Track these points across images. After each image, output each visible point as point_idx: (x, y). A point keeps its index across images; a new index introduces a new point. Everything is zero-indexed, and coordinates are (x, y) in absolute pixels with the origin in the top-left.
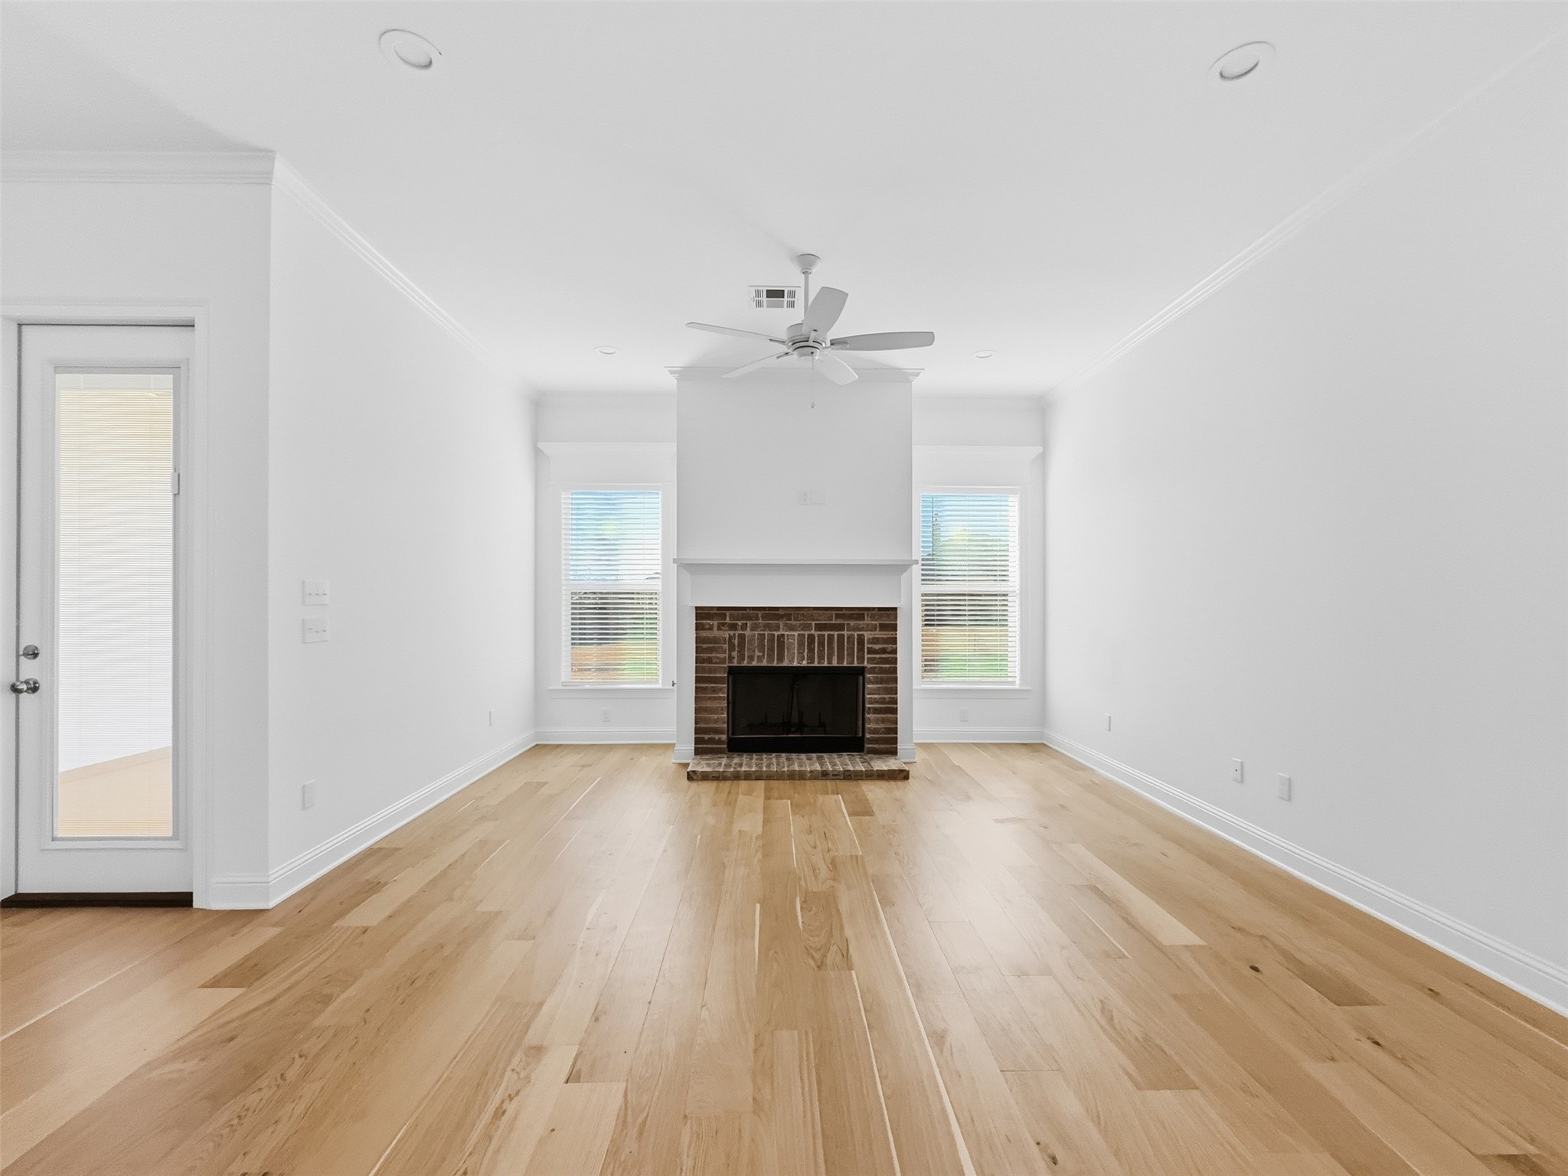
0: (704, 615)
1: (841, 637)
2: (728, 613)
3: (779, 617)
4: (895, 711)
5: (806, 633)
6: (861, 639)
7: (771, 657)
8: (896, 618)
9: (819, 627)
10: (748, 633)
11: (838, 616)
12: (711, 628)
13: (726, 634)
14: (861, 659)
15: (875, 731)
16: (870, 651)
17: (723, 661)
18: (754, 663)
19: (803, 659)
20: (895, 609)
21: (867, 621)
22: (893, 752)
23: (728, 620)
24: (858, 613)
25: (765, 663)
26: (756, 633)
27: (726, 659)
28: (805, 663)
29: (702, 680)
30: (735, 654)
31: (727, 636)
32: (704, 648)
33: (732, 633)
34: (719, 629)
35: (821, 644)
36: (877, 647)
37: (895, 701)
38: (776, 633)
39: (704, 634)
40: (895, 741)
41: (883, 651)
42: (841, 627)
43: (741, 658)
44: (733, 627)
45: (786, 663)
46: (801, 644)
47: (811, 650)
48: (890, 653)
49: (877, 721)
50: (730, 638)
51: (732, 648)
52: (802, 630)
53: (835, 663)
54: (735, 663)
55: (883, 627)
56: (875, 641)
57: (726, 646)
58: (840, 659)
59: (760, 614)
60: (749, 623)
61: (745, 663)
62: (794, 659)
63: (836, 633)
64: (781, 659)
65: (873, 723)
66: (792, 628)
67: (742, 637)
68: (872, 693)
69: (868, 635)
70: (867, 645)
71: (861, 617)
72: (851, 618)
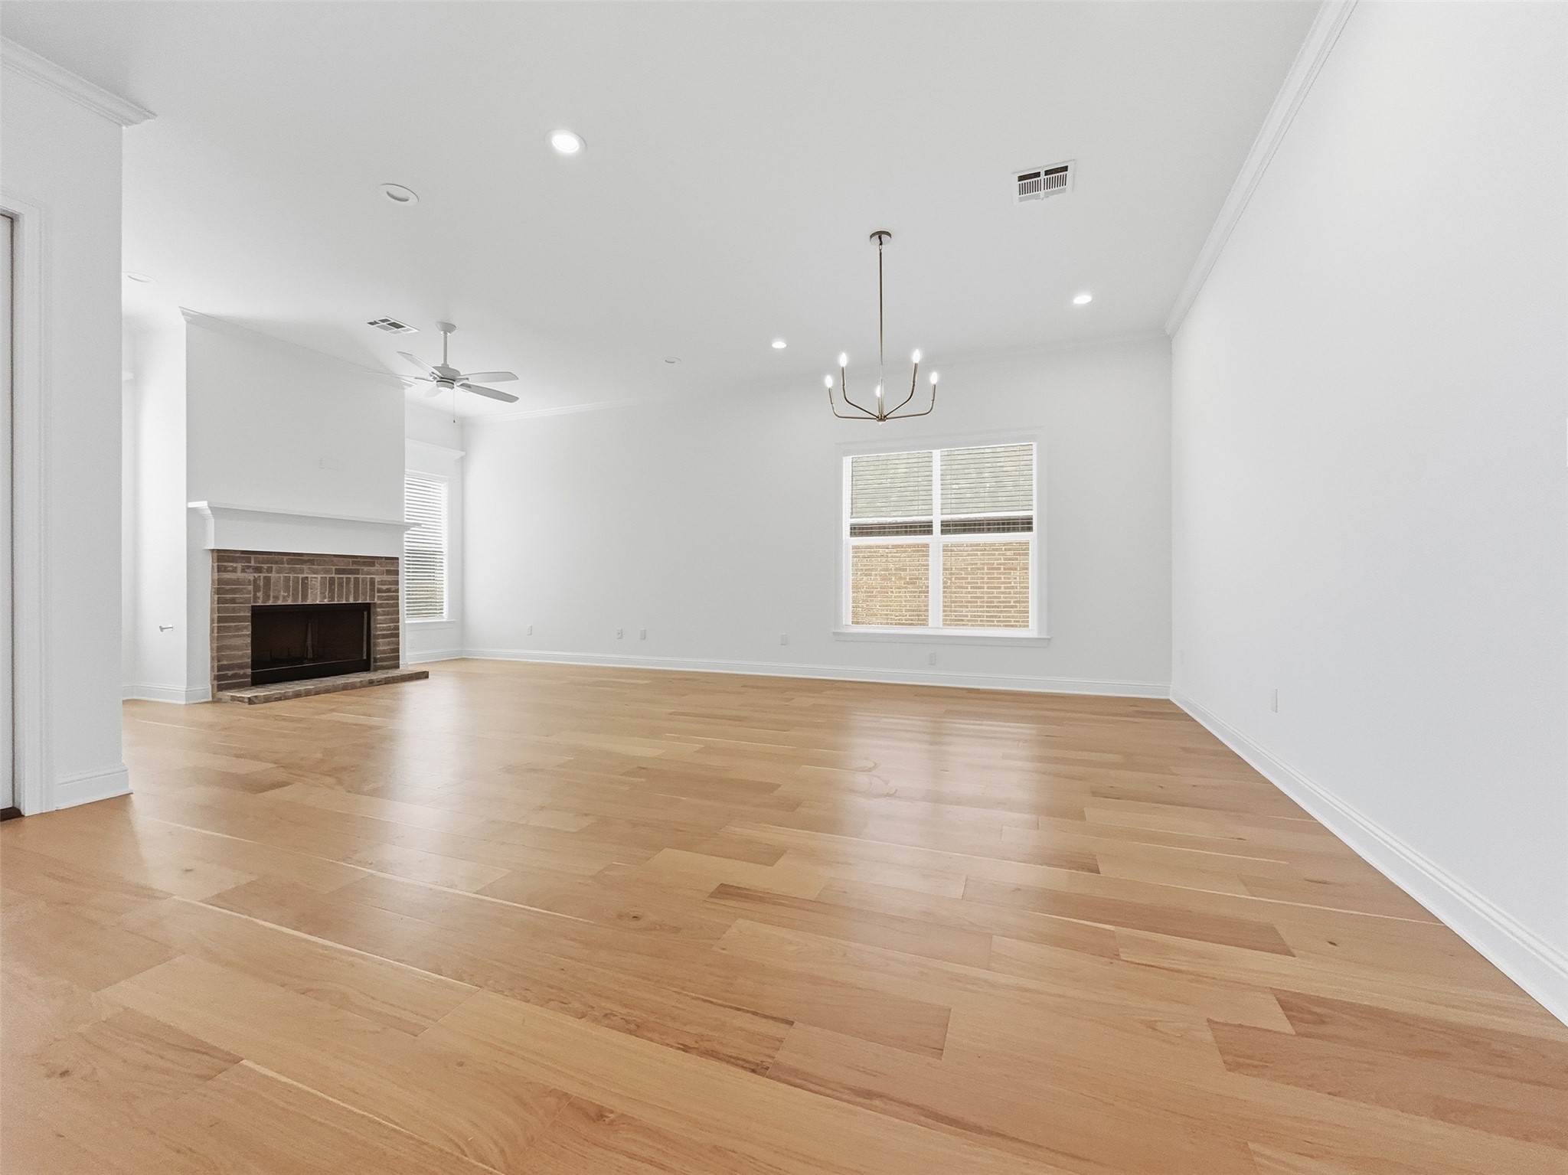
0: (223, 558)
1: (356, 579)
2: (252, 556)
3: (304, 562)
4: (397, 636)
5: (328, 576)
6: (372, 581)
7: (295, 597)
8: (398, 565)
9: (338, 571)
10: (273, 575)
11: (354, 563)
12: (234, 570)
13: (250, 576)
14: (372, 597)
15: (384, 652)
16: (380, 591)
17: (247, 601)
18: (280, 603)
19: (325, 597)
20: (398, 559)
21: (377, 567)
22: (397, 666)
23: (253, 564)
24: (371, 561)
25: (290, 602)
26: (281, 575)
27: (248, 599)
28: (326, 601)
29: (222, 622)
30: (260, 594)
31: (252, 578)
32: (222, 590)
33: (256, 575)
34: (243, 571)
35: (340, 585)
36: (384, 587)
37: (397, 628)
38: (301, 576)
39: (227, 576)
40: (398, 658)
41: (389, 591)
42: (356, 572)
43: (267, 597)
44: (258, 570)
45: (309, 602)
46: (323, 584)
47: (332, 591)
48: (394, 592)
49: (384, 644)
50: (255, 580)
51: (257, 589)
52: (325, 573)
53: (351, 601)
54: (260, 603)
55: (389, 572)
56: (382, 583)
57: (251, 588)
58: (356, 597)
59: (285, 558)
60: (275, 566)
61: (270, 603)
62: (316, 597)
63: (352, 576)
64: (305, 597)
65: (381, 646)
66: (316, 572)
67: (267, 580)
68: (380, 623)
69: (377, 578)
70: (377, 586)
71: (372, 564)
72: (365, 564)
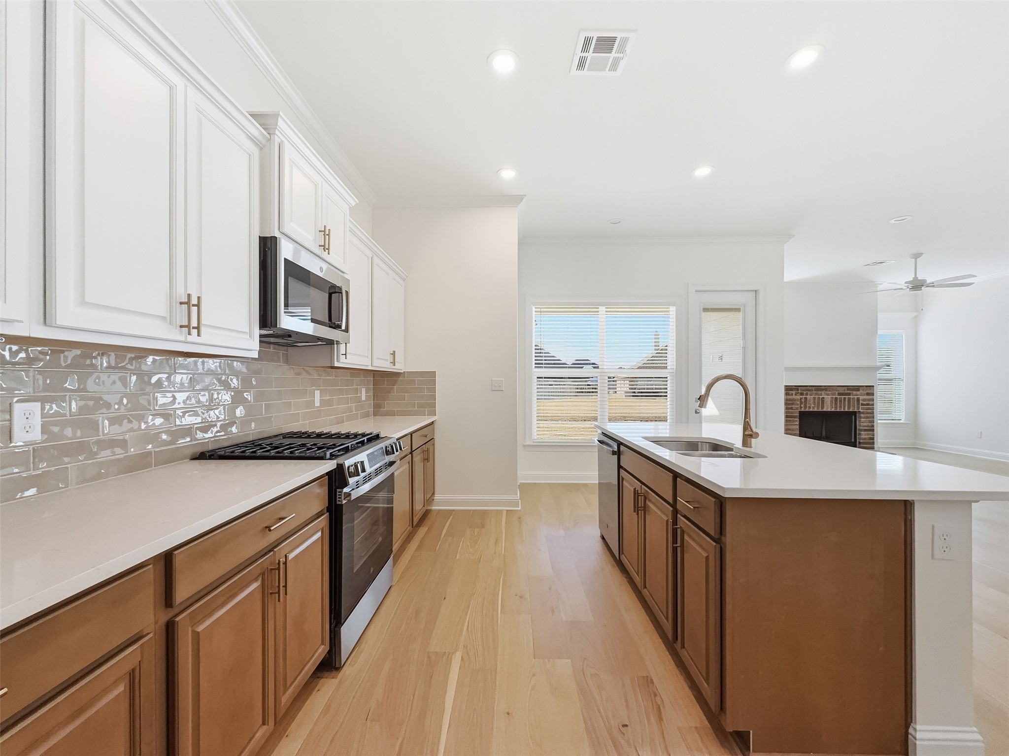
0: (788, 389)
1: (849, 399)
2: (799, 388)
3: (822, 390)
4: (873, 431)
5: (834, 397)
6: (858, 400)
7: (818, 407)
8: (874, 390)
9: (840, 394)
10: (808, 397)
11: (848, 389)
12: (792, 395)
13: (798, 397)
14: (858, 408)
15: (865, 439)
16: (862, 405)
17: (797, 409)
18: (811, 410)
19: (832, 408)
20: (873, 386)
21: (861, 391)
22: (872, 448)
23: (799, 392)
24: (857, 388)
25: (816, 410)
26: (812, 397)
27: (797, 408)
28: (833, 410)
29: (788, 417)
30: (802, 406)
31: (799, 398)
32: (788, 403)
33: (801, 397)
34: (796, 395)
35: (840, 401)
36: (865, 403)
37: (873, 426)
38: (821, 397)
39: (790, 397)
40: (873, 443)
41: (868, 405)
42: (849, 394)
43: (805, 407)
44: (802, 394)
45: (825, 410)
46: (831, 401)
47: (836, 404)
48: (871, 405)
49: (865, 435)
50: (801, 399)
51: (801, 403)
52: (832, 395)
53: (846, 410)
54: (803, 410)
55: (868, 394)
56: (864, 400)
57: (799, 402)
58: (849, 408)
59: (814, 388)
60: (809, 392)
61: (807, 410)
62: (828, 408)
63: (847, 397)
64: (823, 407)
66: (828, 395)
67: (806, 398)
68: (862, 423)
69: (861, 398)
70: (861, 402)
71: (858, 390)
72: (853, 390)
